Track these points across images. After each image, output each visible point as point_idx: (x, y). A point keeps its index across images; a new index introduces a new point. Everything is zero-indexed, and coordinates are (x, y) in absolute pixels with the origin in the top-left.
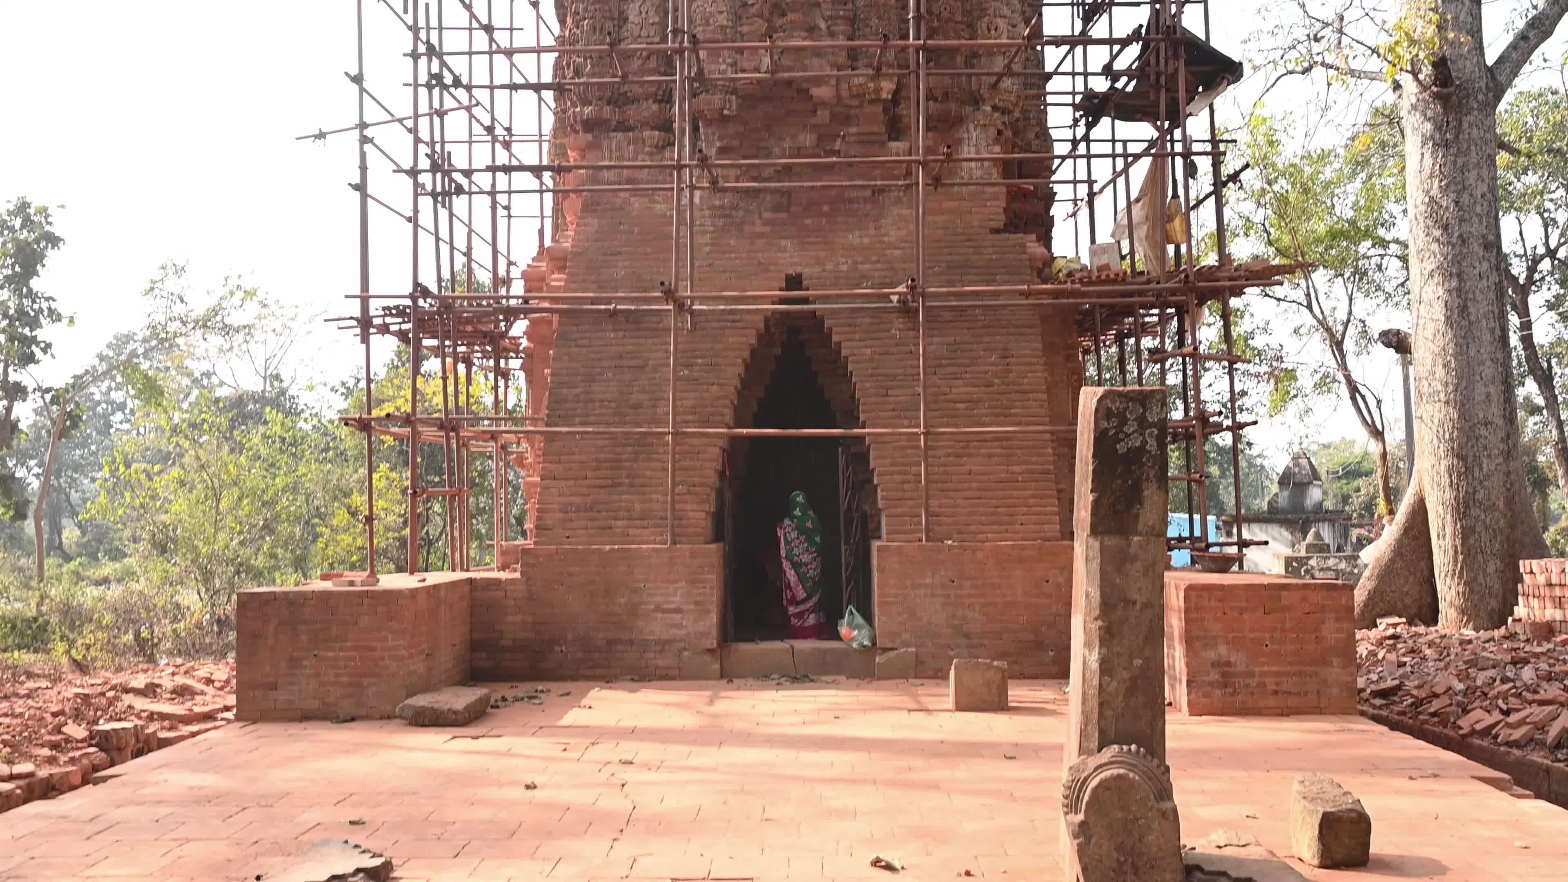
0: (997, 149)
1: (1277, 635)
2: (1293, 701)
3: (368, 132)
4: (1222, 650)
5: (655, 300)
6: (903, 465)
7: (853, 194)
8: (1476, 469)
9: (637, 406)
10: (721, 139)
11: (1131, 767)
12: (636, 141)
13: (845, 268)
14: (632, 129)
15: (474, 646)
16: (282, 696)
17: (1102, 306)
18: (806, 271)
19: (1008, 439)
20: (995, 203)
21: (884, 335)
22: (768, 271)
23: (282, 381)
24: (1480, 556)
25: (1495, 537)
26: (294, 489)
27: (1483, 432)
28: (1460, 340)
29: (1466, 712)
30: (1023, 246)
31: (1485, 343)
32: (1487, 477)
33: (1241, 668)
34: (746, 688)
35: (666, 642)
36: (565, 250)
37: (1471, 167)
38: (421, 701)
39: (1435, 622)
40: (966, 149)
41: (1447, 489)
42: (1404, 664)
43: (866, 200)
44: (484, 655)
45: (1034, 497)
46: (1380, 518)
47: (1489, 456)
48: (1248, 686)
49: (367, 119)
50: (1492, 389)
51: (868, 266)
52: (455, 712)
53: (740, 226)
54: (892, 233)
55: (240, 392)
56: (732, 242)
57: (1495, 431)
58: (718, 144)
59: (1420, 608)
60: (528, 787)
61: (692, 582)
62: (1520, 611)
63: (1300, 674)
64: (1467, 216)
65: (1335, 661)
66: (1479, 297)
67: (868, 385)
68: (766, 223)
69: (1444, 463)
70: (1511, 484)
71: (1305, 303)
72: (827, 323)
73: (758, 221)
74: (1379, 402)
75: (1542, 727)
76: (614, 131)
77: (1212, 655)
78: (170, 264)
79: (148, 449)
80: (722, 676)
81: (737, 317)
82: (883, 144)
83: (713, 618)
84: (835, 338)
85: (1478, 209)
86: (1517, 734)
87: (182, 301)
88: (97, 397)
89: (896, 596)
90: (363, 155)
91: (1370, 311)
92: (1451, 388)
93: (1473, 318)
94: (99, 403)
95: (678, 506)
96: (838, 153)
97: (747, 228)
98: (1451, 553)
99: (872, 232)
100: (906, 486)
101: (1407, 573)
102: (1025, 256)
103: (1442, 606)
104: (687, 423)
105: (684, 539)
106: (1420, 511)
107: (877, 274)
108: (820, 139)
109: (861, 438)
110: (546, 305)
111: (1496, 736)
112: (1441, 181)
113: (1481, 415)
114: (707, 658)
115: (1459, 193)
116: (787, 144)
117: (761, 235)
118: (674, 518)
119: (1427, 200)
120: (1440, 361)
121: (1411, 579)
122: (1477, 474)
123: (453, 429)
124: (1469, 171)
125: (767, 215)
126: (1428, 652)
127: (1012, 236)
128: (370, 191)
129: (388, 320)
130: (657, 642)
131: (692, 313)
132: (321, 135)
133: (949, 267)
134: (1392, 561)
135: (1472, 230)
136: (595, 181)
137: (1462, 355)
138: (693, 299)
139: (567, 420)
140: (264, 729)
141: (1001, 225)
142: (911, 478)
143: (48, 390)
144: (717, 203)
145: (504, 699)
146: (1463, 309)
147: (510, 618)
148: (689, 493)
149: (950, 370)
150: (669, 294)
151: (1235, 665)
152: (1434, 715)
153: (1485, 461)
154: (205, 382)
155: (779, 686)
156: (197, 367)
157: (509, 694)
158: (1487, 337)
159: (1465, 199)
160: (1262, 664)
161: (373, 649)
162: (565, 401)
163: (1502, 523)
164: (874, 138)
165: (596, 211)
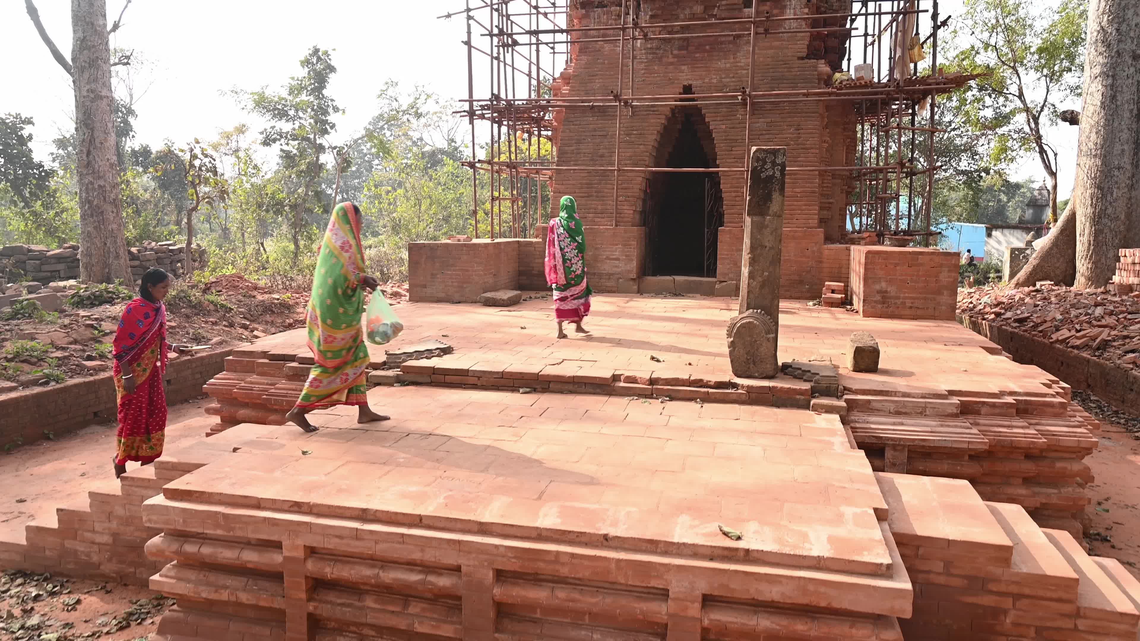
0: (806, 10)
1: (914, 278)
2: (919, 312)
3: (471, 14)
4: (884, 285)
5: (610, 101)
6: (737, 187)
7: (723, 39)
8: (1109, 195)
9: (602, 156)
10: (651, 10)
11: (756, 319)
12: (608, 13)
13: (715, 81)
14: (606, 6)
15: (520, 273)
16: (429, 291)
17: (866, 100)
18: (694, 83)
19: (795, 174)
20: (802, 42)
21: (733, 118)
22: (673, 83)
23: (455, 142)
24: (1104, 247)
25: (1116, 236)
26: (458, 200)
27: (1116, 173)
28: (1109, 117)
29: (1058, 330)
30: (815, 67)
31: (1125, 119)
32: (1115, 200)
33: (893, 294)
34: (648, 297)
35: (612, 274)
36: (569, 73)
37: (1130, 7)
38: (489, 295)
39: (1072, 285)
40: (788, 11)
41: (1089, 207)
42: (1038, 305)
43: (730, 42)
44: (525, 278)
45: (805, 205)
46: (1049, 223)
47: (1118, 188)
48: (895, 303)
49: (470, 7)
50: (1126, 147)
51: (728, 80)
52: (503, 300)
53: (660, 59)
54: (743, 61)
55: (434, 148)
56: (656, 68)
57: (1124, 172)
58: (650, 13)
59: (1065, 276)
60: (522, 328)
61: (624, 245)
62: (1116, 279)
63: (925, 299)
64: (1123, 38)
65: (945, 292)
66: (1125, 89)
67: (722, 145)
68: (675, 56)
69: (1089, 191)
70: (1131, 205)
71: (1017, 94)
72: (703, 111)
73: (670, 56)
74: (1056, 155)
75: (1094, 338)
76: (597, 7)
77: (877, 287)
78: (389, 81)
79: (390, 179)
80: (638, 292)
81: (655, 109)
82: (740, 10)
83: (634, 264)
84: (707, 120)
85: (1132, 34)
86: (1078, 342)
87: (396, 101)
88: (365, 151)
89: (727, 255)
90: (469, 26)
91: (1062, 99)
92: (1099, 146)
93: (1119, 103)
94: (366, 155)
95: (619, 207)
96: (715, 16)
97: (665, 60)
98: (1086, 245)
99: (732, 60)
100: (737, 199)
101: (1059, 256)
102: (816, 73)
103: (1078, 275)
104: (626, 165)
105: (622, 224)
106: (1072, 219)
107: (732, 84)
108: (706, 8)
109: (717, 173)
110: (559, 103)
111: (1069, 342)
112: (1109, 16)
113: (1116, 163)
114: (631, 283)
115: (1119, 23)
116: (687, 12)
117: (672, 64)
118: (617, 213)
119: (1098, 29)
120: (1094, 130)
121: (1061, 260)
122: (1108, 199)
123: (514, 168)
124: (1128, 9)
125: (675, 52)
126: (1053, 299)
127: (809, 61)
128: (473, 44)
129: (484, 112)
130: (607, 274)
131: (632, 107)
132: (449, 16)
133: (772, 80)
134: (1051, 249)
135: (1126, 47)
136: (587, 36)
137: (1109, 126)
138: (633, 100)
139: (566, 163)
140: (419, 304)
141: (805, 55)
142: (740, 194)
143: (335, 148)
144: (649, 46)
145: (531, 298)
146: (1113, 98)
147: (537, 261)
148: (626, 201)
149: (767, 136)
150: (617, 98)
151: (890, 292)
152: (1041, 332)
153: (1115, 190)
154: (419, 143)
155: (665, 297)
156: (415, 135)
157: (533, 296)
158: (1127, 114)
159: (1124, 27)
160: (905, 293)
161: (467, 271)
162: (567, 153)
163: (1122, 228)
164: (735, 7)
165: (586, 52)
